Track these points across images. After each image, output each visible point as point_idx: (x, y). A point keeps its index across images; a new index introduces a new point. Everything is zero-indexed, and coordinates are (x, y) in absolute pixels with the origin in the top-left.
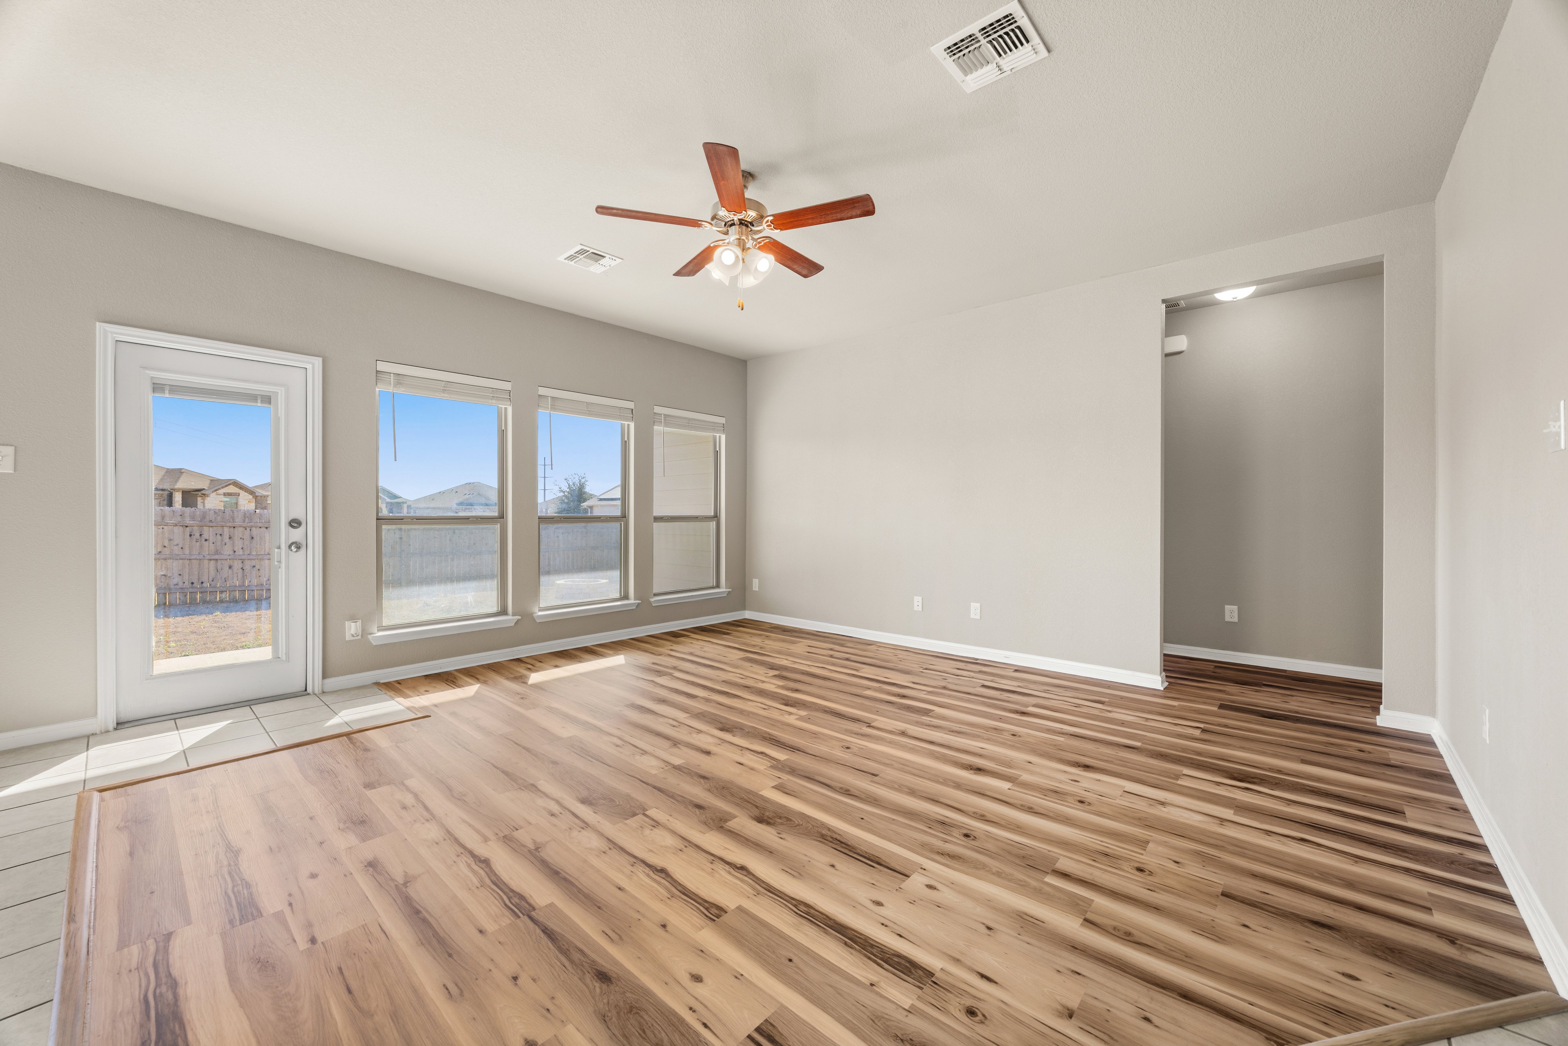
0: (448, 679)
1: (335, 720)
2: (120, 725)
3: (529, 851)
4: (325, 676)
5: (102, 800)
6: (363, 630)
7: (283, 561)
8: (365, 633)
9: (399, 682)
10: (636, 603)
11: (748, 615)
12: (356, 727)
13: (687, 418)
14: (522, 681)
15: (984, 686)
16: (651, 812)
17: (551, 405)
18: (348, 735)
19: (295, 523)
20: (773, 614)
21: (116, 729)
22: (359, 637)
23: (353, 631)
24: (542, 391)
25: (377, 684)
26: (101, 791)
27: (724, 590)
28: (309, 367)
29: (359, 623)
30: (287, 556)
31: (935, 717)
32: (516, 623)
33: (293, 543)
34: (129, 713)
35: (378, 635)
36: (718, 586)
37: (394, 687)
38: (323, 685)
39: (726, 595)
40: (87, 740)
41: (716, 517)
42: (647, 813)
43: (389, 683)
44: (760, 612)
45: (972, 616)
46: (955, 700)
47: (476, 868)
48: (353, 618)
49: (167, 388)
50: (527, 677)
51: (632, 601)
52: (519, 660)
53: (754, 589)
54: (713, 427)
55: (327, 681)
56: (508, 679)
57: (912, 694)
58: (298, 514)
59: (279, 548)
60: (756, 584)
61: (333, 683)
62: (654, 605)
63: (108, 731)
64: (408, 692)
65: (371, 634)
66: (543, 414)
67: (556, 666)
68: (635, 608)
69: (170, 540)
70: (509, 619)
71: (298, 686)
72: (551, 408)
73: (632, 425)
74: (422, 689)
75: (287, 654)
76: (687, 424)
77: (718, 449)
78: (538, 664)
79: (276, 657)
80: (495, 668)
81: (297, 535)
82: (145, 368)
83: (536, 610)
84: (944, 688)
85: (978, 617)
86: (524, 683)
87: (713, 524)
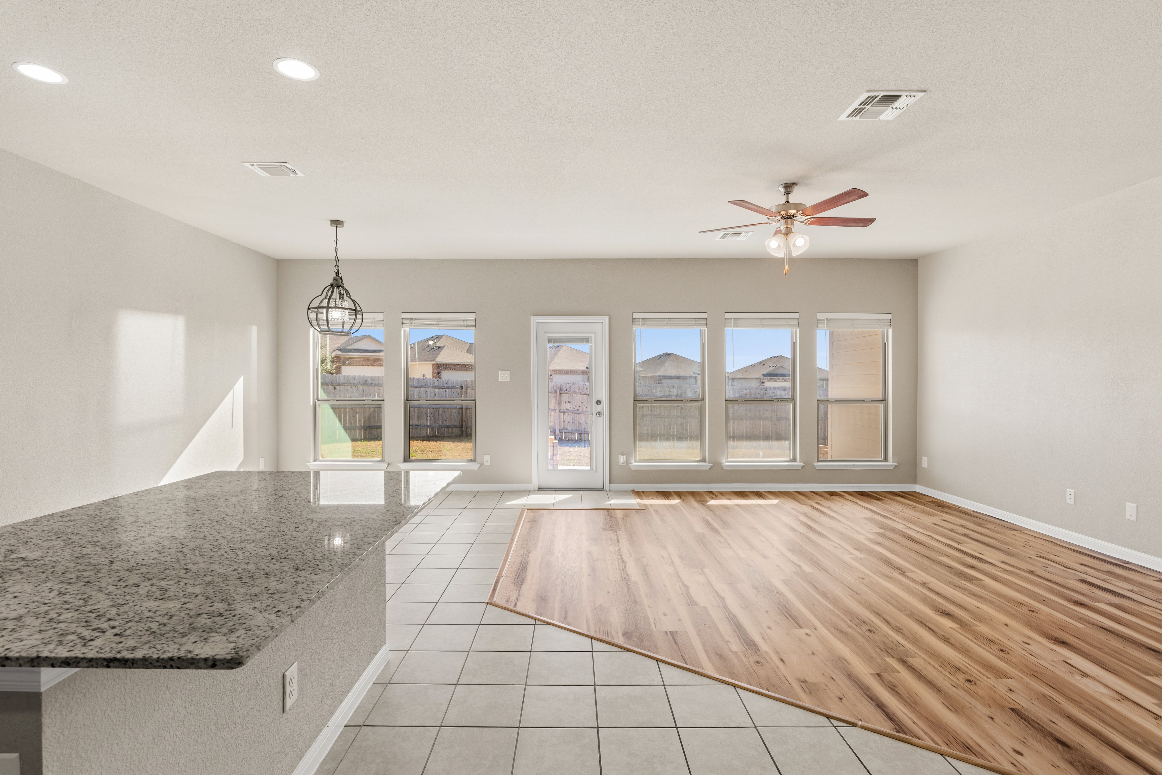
0: (666, 495)
1: (609, 503)
2: (539, 489)
3: (643, 565)
4: (610, 482)
5: (527, 512)
6: (627, 461)
7: (594, 421)
8: (628, 462)
9: (643, 492)
10: (801, 465)
11: (918, 488)
12: (613, 507)
13: (850, 319)
14: (703, 503)
15: (1083, 581)
16: (706, 570)
17: (734, 324)
18: (608, 509)
19: (599, 402)
20: (939, 490)
21: (538, 490)
22: (625, 464)
23: (622, 461)
24: (727, 316)
25: (633, 491)
26: (528, 509)
27: (891, 463)
28: (603, 321)
29: (625, 456)
30: (596, 419)
31: (976, 585)
32: (710, 468)
33: (598, 412)
34: (543, 484)
35: (635, 465)
36: (886, 459)
37: (639, 494)
38: (609, 486)
39: (892, 468)
40: (528, 492)
41: (885, 400)
42: (704, 569)
43: (639, 492)
44: (929, 488)
45: (1128, 516)
46: (1025, 582)
47: (620, 564)
48: (622, 454)
49: (553, 340)
50: (707, 501)
51: (798, 463)
52: (711, 492)
53: (923, 466)
54: (880, 323)
55: (611, 485)
56: (696, 501)
57: (988, 569)
58: (599, 398)
59: (592, 414)
60: (924, 462)
61: (614, 486)
62: (817, 468)
63: (535, 491)
64: (644, 498)
65: (631, 463)
66: (728, 331)
67: (729, 499)
68: (800, 468)
69: (582, 403)
70: (706, 465)
71: (600, 486)
72: (734, 326)
73: (798, 330)
74: (650, 498)
75: (596, 468)
76: (850, 324)
77: (886, 342)
78: (720, 496)
79: (592, 469)
80: (694, 494)
81: (599, 408)
82: (546, 333)
83: (724, 461)
84: (1031, 572)
85: (1134, 518)
86: (702, 504)
87: (882, 406)
